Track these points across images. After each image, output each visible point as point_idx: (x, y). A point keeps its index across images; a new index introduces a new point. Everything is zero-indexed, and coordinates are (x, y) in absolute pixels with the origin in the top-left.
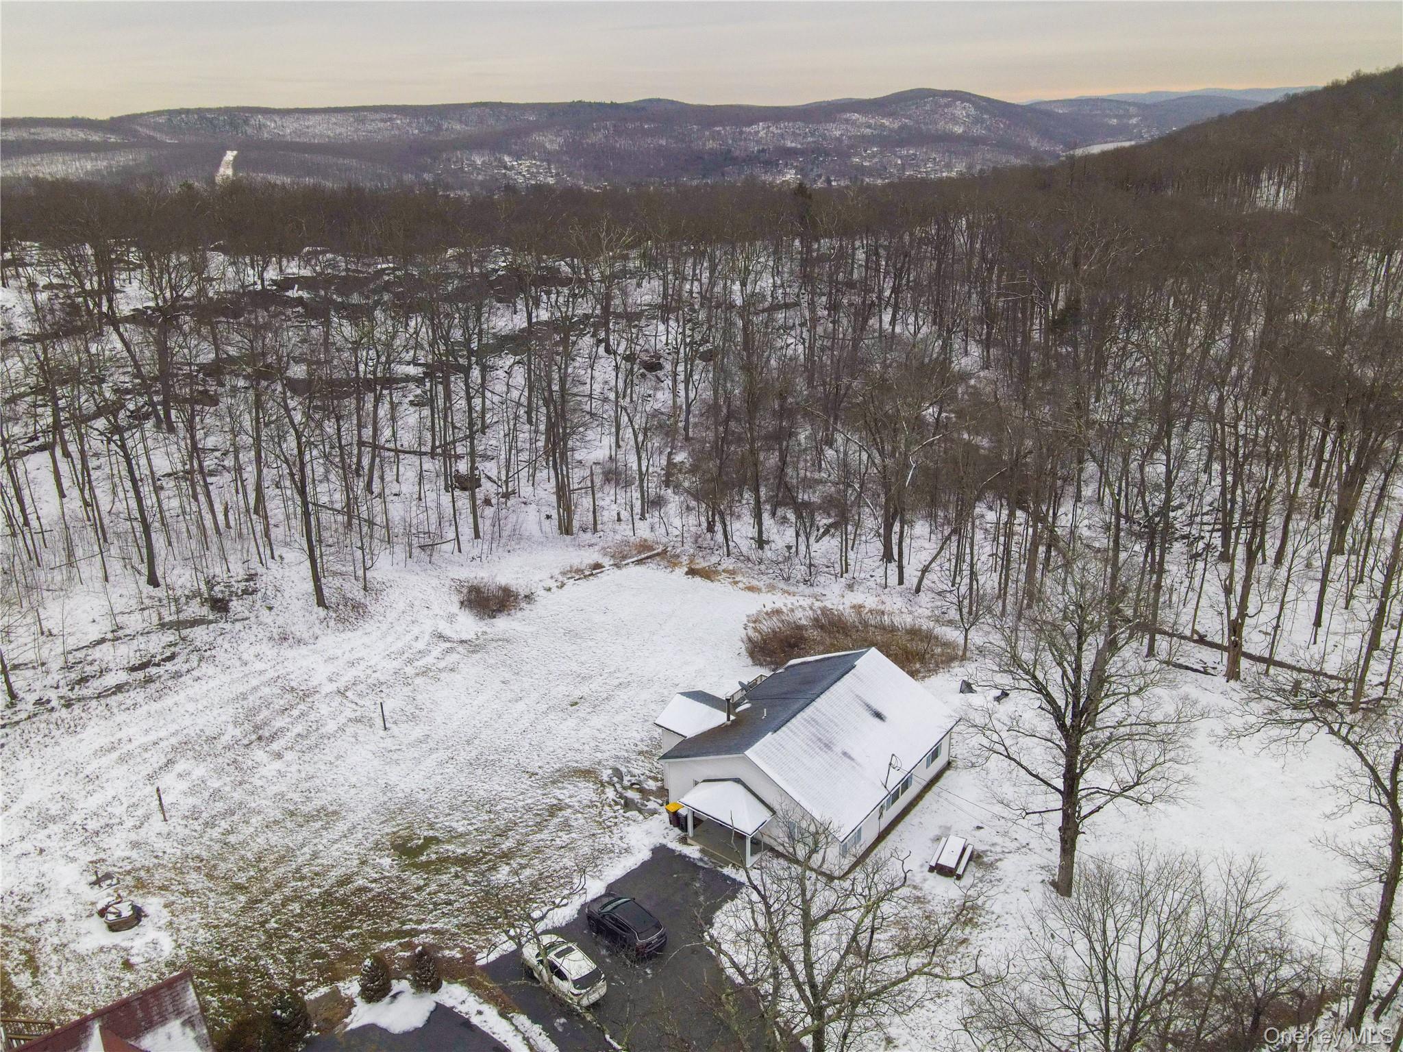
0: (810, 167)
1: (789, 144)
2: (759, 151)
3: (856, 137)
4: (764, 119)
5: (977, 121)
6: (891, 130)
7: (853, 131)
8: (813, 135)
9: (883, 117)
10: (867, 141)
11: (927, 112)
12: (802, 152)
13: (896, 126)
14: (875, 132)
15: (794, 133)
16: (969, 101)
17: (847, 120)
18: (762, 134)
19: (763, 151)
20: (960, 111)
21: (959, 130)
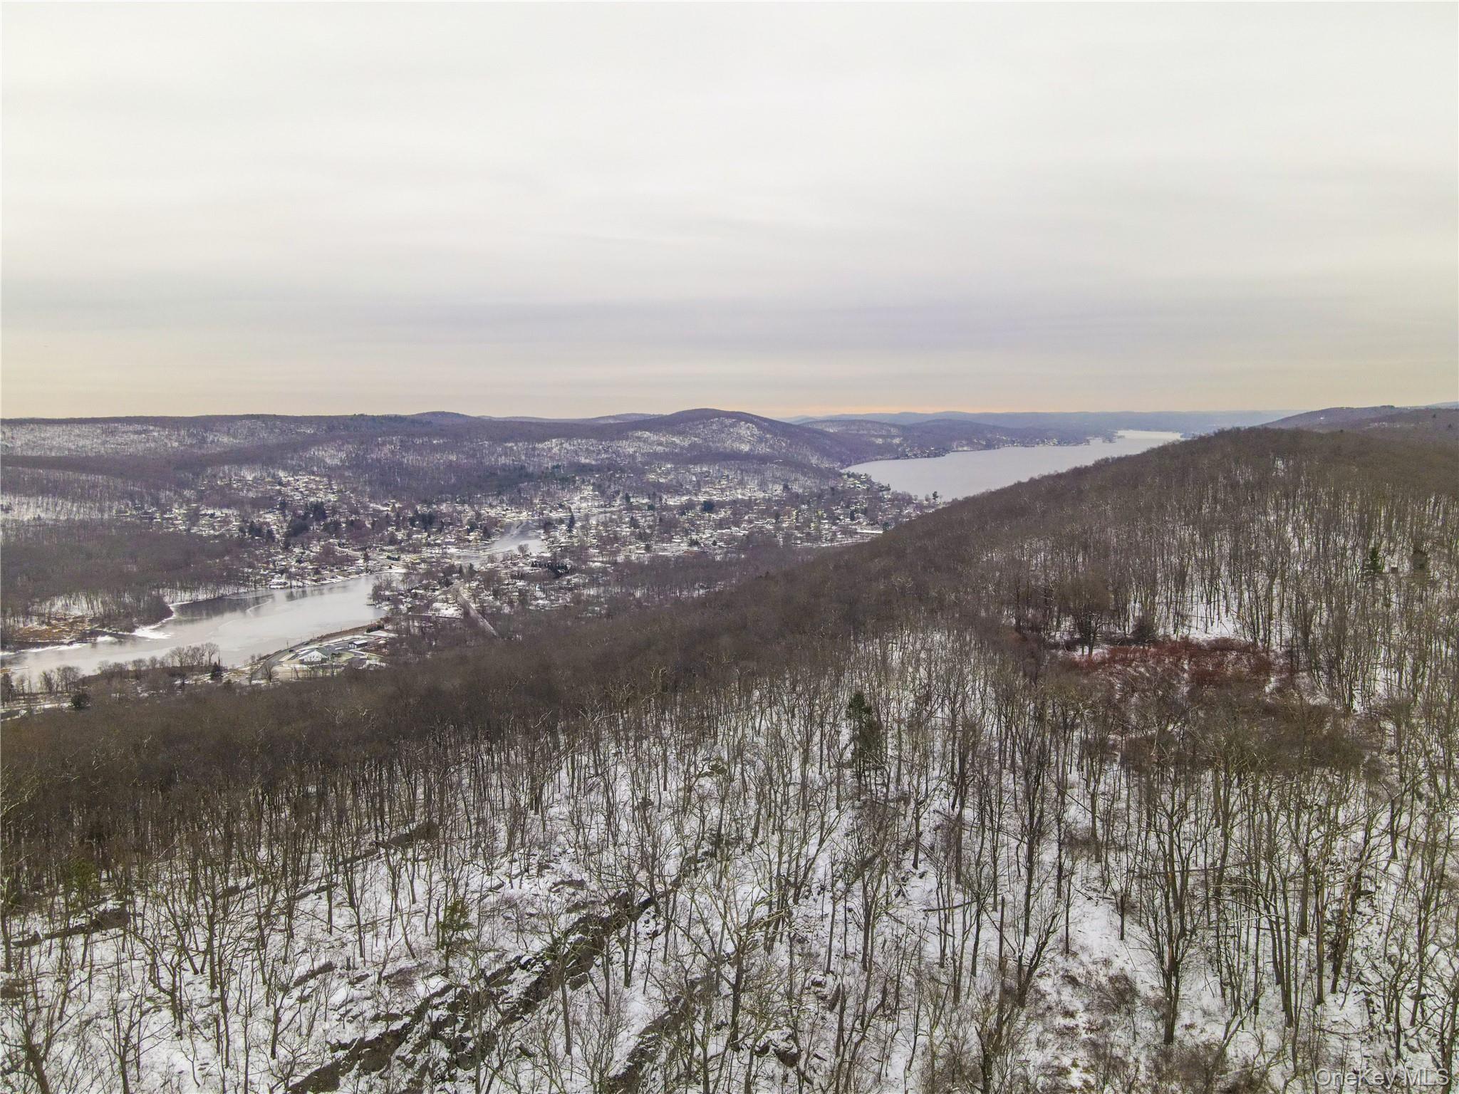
0: (607, 483)
1: (583, 460)
2: (554, 467)
3: (649, 454)
4: (557, 436)
5: (761, 440)
6: (682, 448)
7: (646, 449)
8: (606, 452)
9: (674, 435)
10: (665, 457)
11: (714, 431)
12: (598, 469)
13: (686, 444)
14: (667, 450)
15: (587, 449)
16: (752, 422)
17: (639, 438)
18: (555, 450)
19: (558, 467)
20: (744, 430)
21: (745, 448)
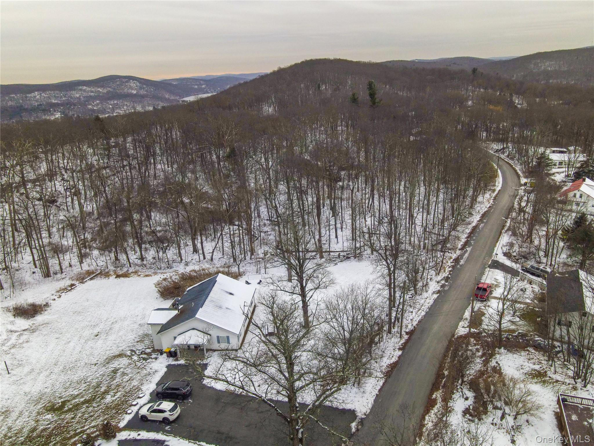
0: (67, 111)
1: (53, 101)
2: (38, 105)
3: (87, 97)
4: (38, 90)
5: (141, 88)
6: (103, 93)
7: (85, 94)
8: (65, 97)
9: (98, 87)
10: (94, 98)
11: (118, 85)
12: (62, 105)
13: (105, 91)
14: (96, 94)
15: (55, 96)
16: (136, 80)
17: (81, 90)
18: (38, 97)
19: (40, 105)
20: (132, 84)
21: (135, 92)
